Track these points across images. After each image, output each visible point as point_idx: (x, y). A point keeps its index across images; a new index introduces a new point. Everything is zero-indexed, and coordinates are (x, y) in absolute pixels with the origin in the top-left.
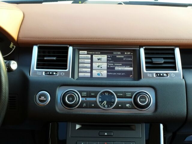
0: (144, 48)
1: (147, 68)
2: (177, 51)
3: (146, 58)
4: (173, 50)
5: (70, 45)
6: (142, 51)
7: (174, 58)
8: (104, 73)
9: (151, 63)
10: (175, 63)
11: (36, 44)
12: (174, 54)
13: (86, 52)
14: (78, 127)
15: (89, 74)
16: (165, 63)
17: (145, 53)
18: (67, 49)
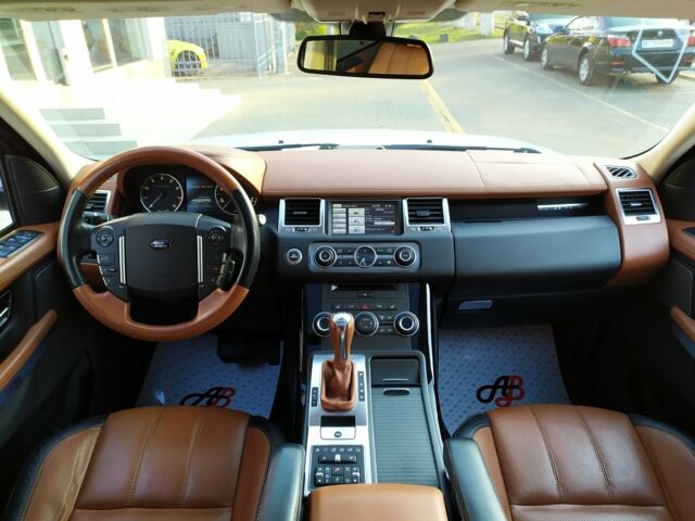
0: (407, 199)
1: (411, 221)
2: (445, 203)
3: (409, 211)
4: (441, 201)
5: (322, 198)
6: (405, 203)
7: (441, 210)
8: (362, 229)
9: (416, 216)
10: (442, 215)
11: (283, 198)
12: (441, 205)
13: (340, 205)
14: (334, 288)
15: (344, 231)
16: (431, 215)
17: (409, 205)
18: (319, 202)
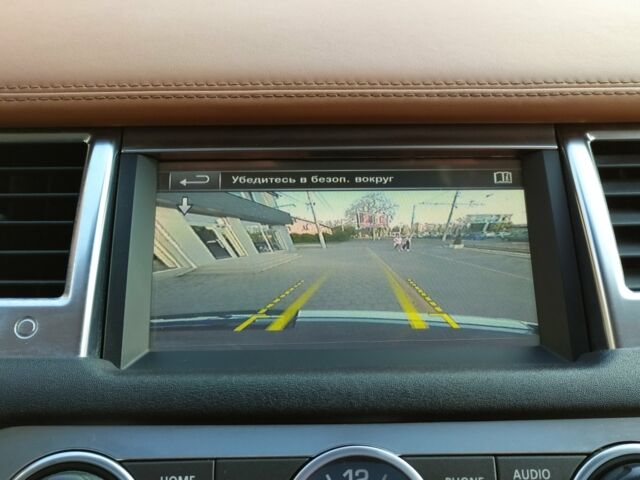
0: (591, 138)
3: (615, 204)
5: (102, 133)
6: (581, 158)
17: (606, 175)
18: (79, 158)
